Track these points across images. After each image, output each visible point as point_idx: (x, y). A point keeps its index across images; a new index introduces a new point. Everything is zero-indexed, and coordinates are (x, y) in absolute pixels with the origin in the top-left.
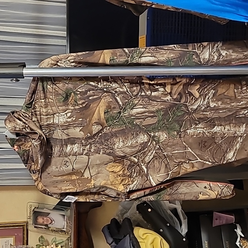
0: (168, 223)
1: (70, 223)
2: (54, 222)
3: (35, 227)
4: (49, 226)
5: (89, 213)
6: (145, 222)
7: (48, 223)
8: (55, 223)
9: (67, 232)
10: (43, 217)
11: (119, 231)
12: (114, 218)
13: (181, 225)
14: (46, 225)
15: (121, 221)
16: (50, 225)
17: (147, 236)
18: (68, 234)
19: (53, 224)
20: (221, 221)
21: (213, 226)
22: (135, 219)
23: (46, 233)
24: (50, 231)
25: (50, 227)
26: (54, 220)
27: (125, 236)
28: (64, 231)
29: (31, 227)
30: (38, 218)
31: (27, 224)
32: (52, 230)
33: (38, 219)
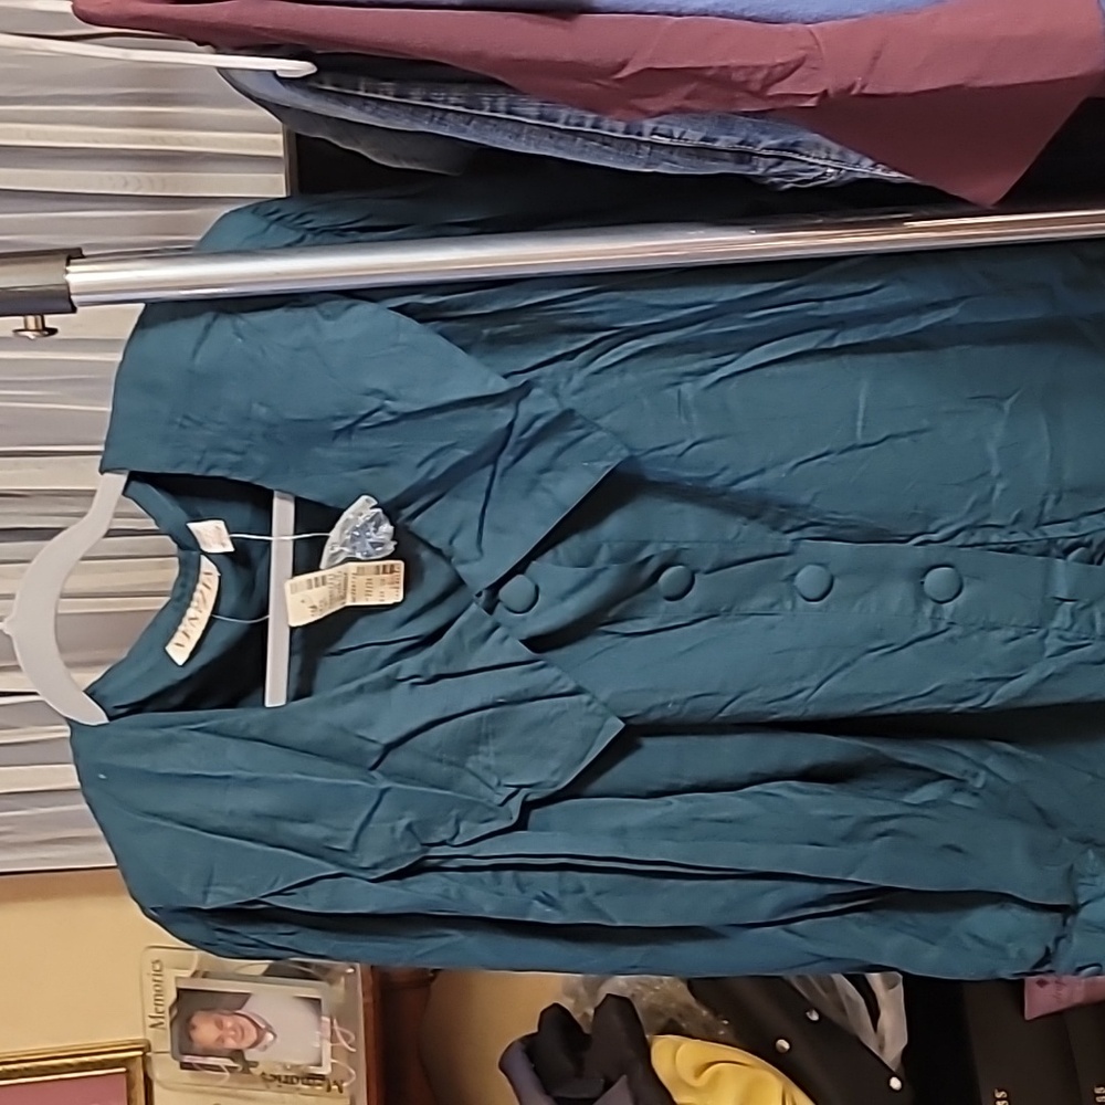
0: (811, 1007)
1: (346, 1037)
2: (270, 1037)
3: (184, 1066)
4: (250, 1055)
5: (434, 984)
6: (705, 1012)
7: (243, 1045)
8: (278, 1040)
9: (335, 1083)
10: (216, 1016)
11: (579, 1064)
12: (556, 1006)
13: (875, 1014)
14: (237, 1054)
15: (586, 1015)
16: (252, 1050)
17: (718, 1073)
18: (341, 1090)
19: (266, 1047)
20: (1064, 992)
21: (1027, 1017)
22: (653, 1001)
23: (241, 1092)
24: (254, 1081)
25: (255, 1064)
26: (269, 1029)
27: (608, 1085)
28: (322, 1077)
29: (165, 1069)
30: (195, 1020)
31: (143, 1056)
32: (263, 1074)
33: (194, 1027)
